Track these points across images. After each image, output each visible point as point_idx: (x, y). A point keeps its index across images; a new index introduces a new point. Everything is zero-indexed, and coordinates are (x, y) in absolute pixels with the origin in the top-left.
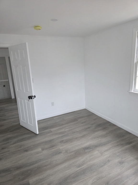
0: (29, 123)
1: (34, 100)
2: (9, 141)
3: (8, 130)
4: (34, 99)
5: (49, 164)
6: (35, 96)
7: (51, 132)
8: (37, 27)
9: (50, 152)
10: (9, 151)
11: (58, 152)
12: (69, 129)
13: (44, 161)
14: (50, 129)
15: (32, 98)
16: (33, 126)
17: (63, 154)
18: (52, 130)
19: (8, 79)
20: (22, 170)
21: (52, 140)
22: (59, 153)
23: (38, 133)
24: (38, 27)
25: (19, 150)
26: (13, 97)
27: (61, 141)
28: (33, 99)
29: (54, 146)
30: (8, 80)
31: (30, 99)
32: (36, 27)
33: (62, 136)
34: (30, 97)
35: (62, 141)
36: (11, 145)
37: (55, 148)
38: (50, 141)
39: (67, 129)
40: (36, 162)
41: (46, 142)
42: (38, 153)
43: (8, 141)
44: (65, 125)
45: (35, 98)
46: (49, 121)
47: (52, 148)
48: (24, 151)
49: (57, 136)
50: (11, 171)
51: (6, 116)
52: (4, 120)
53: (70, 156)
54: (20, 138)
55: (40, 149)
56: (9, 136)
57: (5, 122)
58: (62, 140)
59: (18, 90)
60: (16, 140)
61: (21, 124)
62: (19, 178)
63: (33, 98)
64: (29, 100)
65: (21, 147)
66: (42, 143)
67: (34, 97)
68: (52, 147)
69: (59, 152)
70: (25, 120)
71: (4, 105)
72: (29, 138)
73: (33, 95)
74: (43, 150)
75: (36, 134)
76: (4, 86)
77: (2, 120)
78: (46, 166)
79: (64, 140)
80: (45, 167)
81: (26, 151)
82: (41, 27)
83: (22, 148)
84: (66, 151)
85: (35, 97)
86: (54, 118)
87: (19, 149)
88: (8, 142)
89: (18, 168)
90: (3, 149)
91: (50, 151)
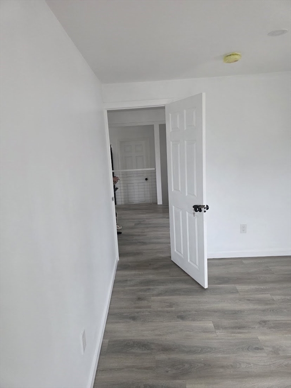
0: (190, 260)
1: (206, 215)
2: (151, 287)
3: (150, 264)
4: (205, 211)
5: (231, 365)
6: (207, 206)
7: (237, 292)
8: (230, 55)
9: (234, 337)
10: (150, 307)
11: (254, 347)
12: (283, 297)
13: (220, 355)
14: (233, 285)
15: (200, 211)
16: (197, 267)
17: (264, 355)
18: (239, 287)
19: (155, 167)
20: (173, 356)
21: (238, 311)
22: (257, 349)
23: (206, 286)
24: (232, 56)
25: (168, 312)
26: (160, 202)
27: (263, 321)
28: (203, 211)
29: (244, 327)
30: (154, 169)
31: (196, 211)
32: (227, 56)
33: (264, 311)
34: (198, 208)
35: (265, 322)
36: (153, 295)
37: (246, 333)
38: (235, 313)
39: (279, 295)
40: (202, 350)
41: (224, 313)
42: (206, 331)
43: (149, 287)
44: (271, 285)
45: (207, 211)
46: (231, 264)
47: (239, 331)
48: (178, 317)
49: (251, 306)
50: (152, 349)
51: (146, 235)
52: (144, 243)
53: (286, 366)
54: (171, 286)
55: (210, 325)
56: (151, 277)
57: (145, 247)
58: (265, 318)
59: (174, 189)
60: (162, 288)
61: (174, 259)
62: (167, 372)
63: (203, 209)
64: (194, 214)
65: (171, 305)
66: (215, 311)
67: (205, 208)
68: (239, 328)
69: (257, 346)
70: (182, 253)
71: (144, 215)
72: (188, 292)
73: (205, 204)
74: (217, 327)
75: (203, 288)
76: (146, 179)
77: (140, 242)
78: (222, 367)
79: (269, 321)
80: (221, 370)
81: (182, 318)
82: (239, 55)
83: (173, 309)
84: (276, 351)
85: (207, 209)
86: (244, 261)
87: (169, 309)
88: (150, 289)
89: (166, 349)
90: (139, 299)
91: (232, 335)
